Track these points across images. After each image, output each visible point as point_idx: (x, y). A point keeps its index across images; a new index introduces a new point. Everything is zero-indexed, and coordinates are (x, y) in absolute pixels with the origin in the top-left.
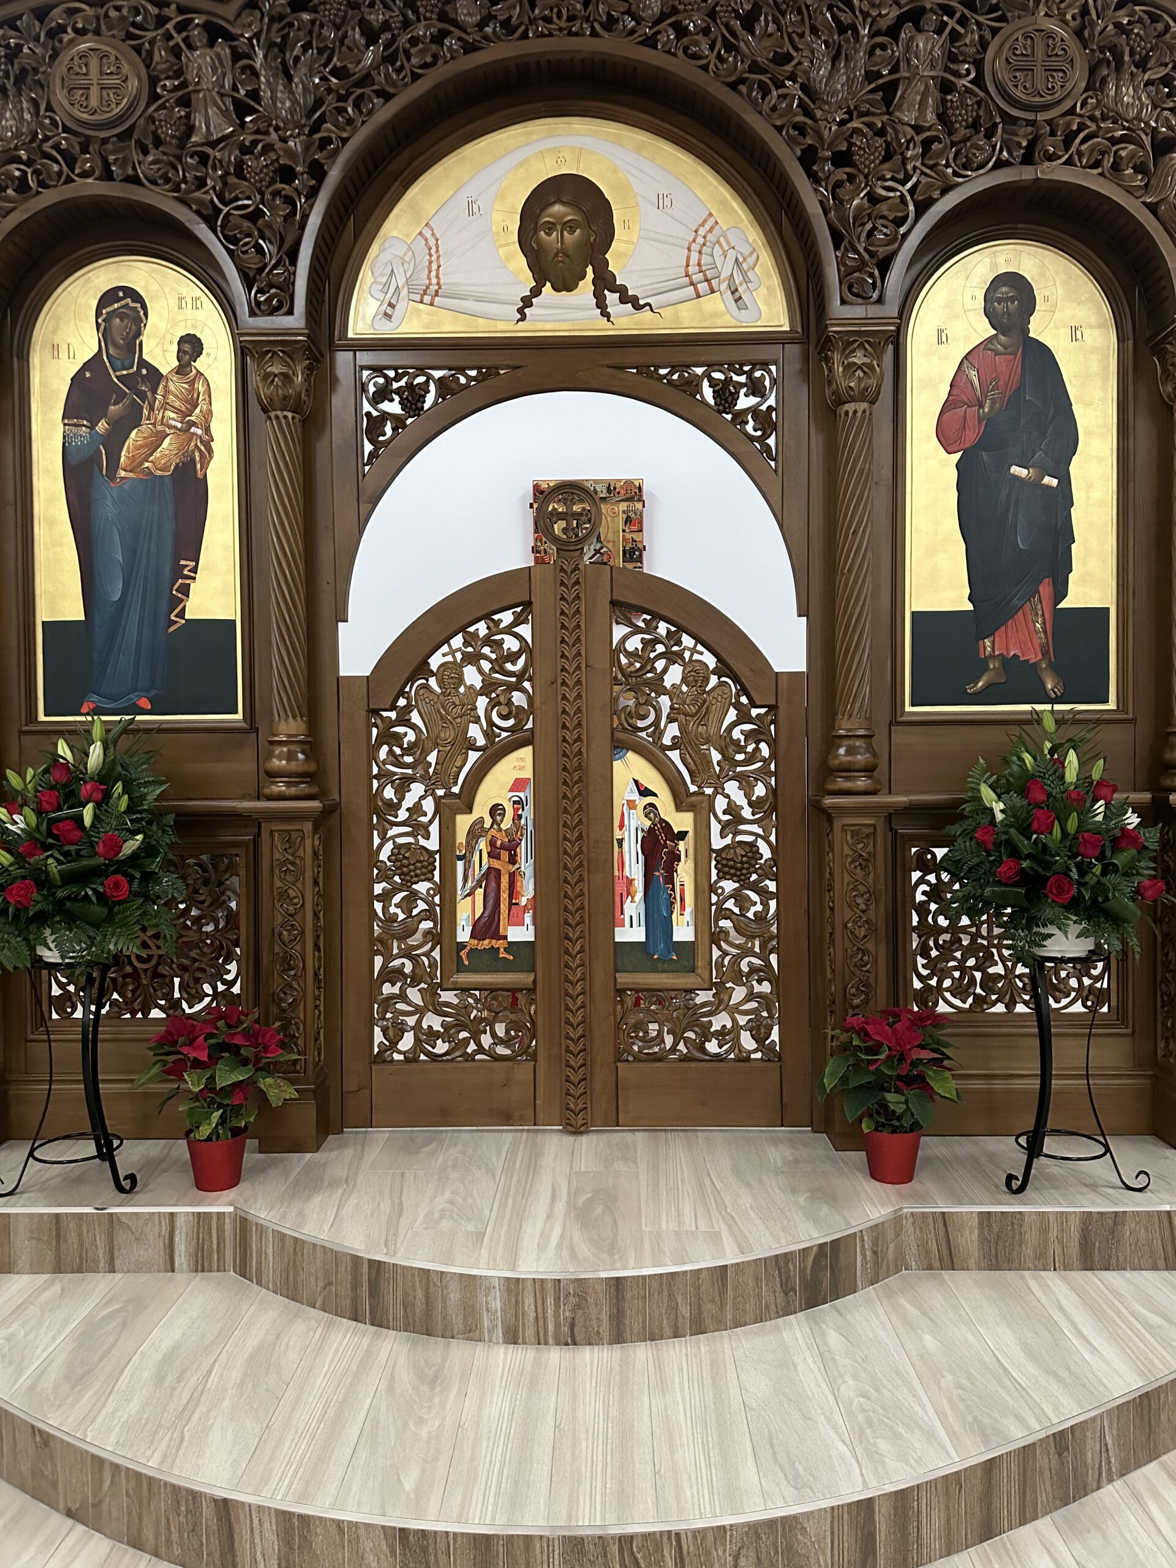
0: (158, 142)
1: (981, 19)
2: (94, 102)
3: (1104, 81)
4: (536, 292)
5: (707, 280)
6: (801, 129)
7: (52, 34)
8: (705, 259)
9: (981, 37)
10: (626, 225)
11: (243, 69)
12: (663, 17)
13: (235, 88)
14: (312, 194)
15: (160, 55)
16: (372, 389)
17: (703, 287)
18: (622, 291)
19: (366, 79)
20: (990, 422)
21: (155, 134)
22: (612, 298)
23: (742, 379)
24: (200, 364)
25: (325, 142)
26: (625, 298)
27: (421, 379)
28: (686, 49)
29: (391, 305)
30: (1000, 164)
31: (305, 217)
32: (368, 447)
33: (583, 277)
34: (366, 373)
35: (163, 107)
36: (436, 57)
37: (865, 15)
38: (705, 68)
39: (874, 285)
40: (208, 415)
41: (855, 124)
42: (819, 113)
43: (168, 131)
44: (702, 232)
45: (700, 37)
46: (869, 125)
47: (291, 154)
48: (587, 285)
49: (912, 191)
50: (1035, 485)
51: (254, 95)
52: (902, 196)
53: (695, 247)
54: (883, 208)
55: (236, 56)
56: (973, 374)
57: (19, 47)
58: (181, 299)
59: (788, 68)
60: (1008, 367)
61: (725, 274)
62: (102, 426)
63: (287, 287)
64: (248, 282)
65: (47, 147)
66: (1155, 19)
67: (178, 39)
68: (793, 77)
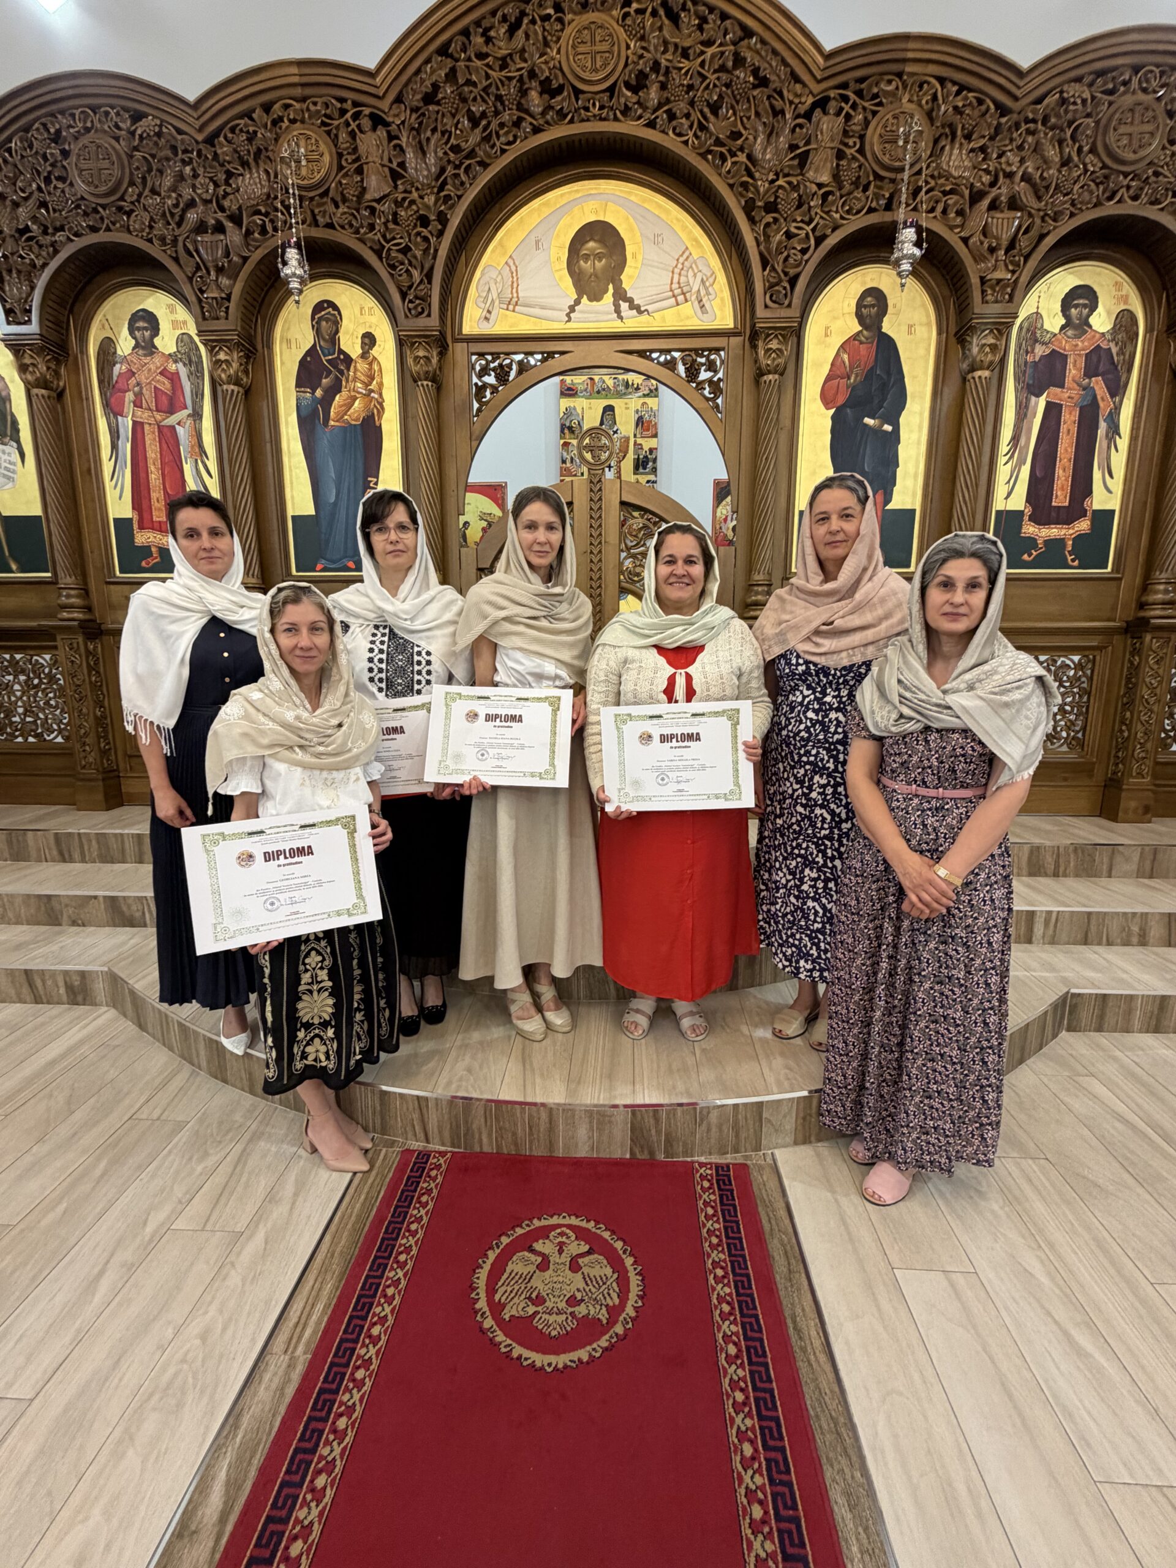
0: (345, 200)
1: (866, 104)
2: (304, 172)
3: (943, 148)
4: (577, 302)
5: (684, 294)
6: (744, 185)
7: (275, 123)
8: (683, 279)
9: (865, 118)
10: (634, 256)
12: (660, 105)
13: (390, 161)
14: (441, 233)
15: (343, 136)
16: (478, 368)
18: (630, 301)
19: (472, 154)
20: (854, 388)
21: (342, 194)
22: (624, 306)
23: (703, 360)
24: (374, 352)
25: (448, 198)
26: (633, 306)
27: (507, 361)
28: (674, 129)
29: (489, 312)
30: (871, 210)
31: (436, 251)
32: (476, 405)
33: (606, 291)
34: (474, 358)
35: (346, 175)
36: (515, 137)
37: (791, 103)
38: (686, 143)
39: (786, 295)
40: (381, 385)
41: (781, 182)
42: (757, 175)
43: (351, 193)
44: (681, 260)
45: (684, 120)
46: (789, 183)
47: (427, 207)
48: (608, 297)
49: (814, 230)
50: (877, 432)
51: (402, 165)
52: (807, 234)
53: (677, 271)
54: (794, 242)
55: (391, 137)
56: (846, 357)
57: (255, 132)
58: (362, 309)
59: (739, 142)
60: (867, 352)
61: (695, 289)
62: (319, 393)
63: (425, 299)
64: (404, 295)
65: (276, 204)
66: (980, 102)
67: (353, 125)
68: (742, 149)
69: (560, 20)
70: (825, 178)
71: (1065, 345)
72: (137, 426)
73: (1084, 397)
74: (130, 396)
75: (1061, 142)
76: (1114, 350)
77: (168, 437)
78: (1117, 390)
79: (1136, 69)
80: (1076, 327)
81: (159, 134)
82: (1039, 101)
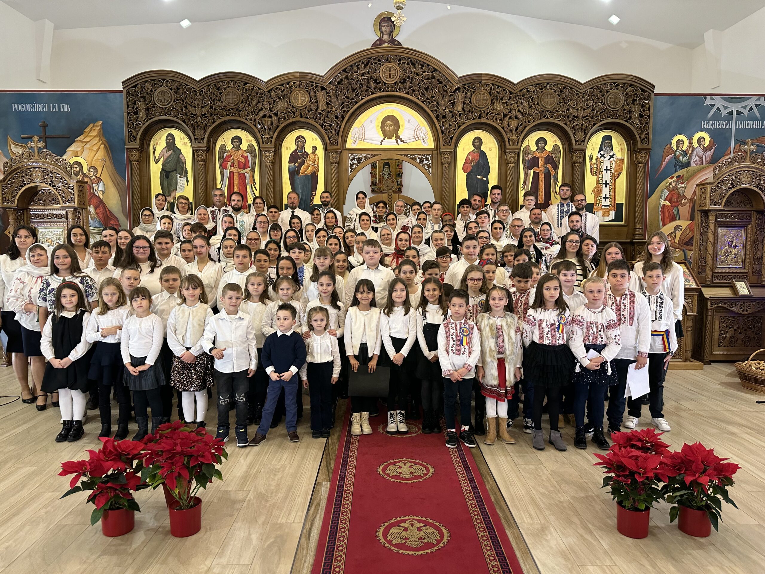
0: (311, 110)
1: (471, 90)
2: (300, 102)
3: (494, 102)
4: (384, 139)
5: (418, 137)
6: (436, 111)
7: (290, 88)
8: (418, 133)
9: (471, 94)
11: (328, 96)
12: (410, 88)
13: (327, 100)
14: (342, 121)
15: (312, 92)
16: (351, 158)
17: (417, 139)
18: (401, 139)
19: (353, 99)
20: (473, 166)
21: (311, 108)
22: (399, 141)
23: (424, 157)
24: (316, 152)
25: (344, 111)
26: (402, 141)
27: (361, 156)
28: (414, 94)
29: (355, 141)
30: (474, 119)
31: (340, 126)
32: (350, 170)
33: (393, 136)
34: (350, 155)
35: (312, 103)
36: (366, 95)
37: (449, 89)
38: (418, 98)
39: (449, 142)
40: (318, 162)
41: (447, 110)
42: (440, 108)
43: (314, 108)
44: (417, 127)
45: (417, 92)
46: (449, 110)
47: (338, 113)
49: (457, 124)
50: (482, 180)
51: (330, 101)
52: (455, 125)
53: (416, 130)
54: (451, 127)
55: (327, 93)
56: (470, 157)
57: (284, 90)
58: (313, 138)
59: (434, 99)
60: (477, 156)
61: (422, 136)
62: (297, 164)
63: (337, 140)
64: (329, 139)
65: (289, 110)
66: (504, 90)
67: (315, 90)
68: (435, 101)
69: (380, 64)
70: (460, 108)
71: (538, 154)
72: (231, 173)
73: (545, 170)
74: (230, 163)
75: (529, 101)
76: (554, 156)
77: (242, 177)
78: (556, 168)
79: (548, 84)
80: (540, 150)
81: (252, 89)
82: (521, 90)
